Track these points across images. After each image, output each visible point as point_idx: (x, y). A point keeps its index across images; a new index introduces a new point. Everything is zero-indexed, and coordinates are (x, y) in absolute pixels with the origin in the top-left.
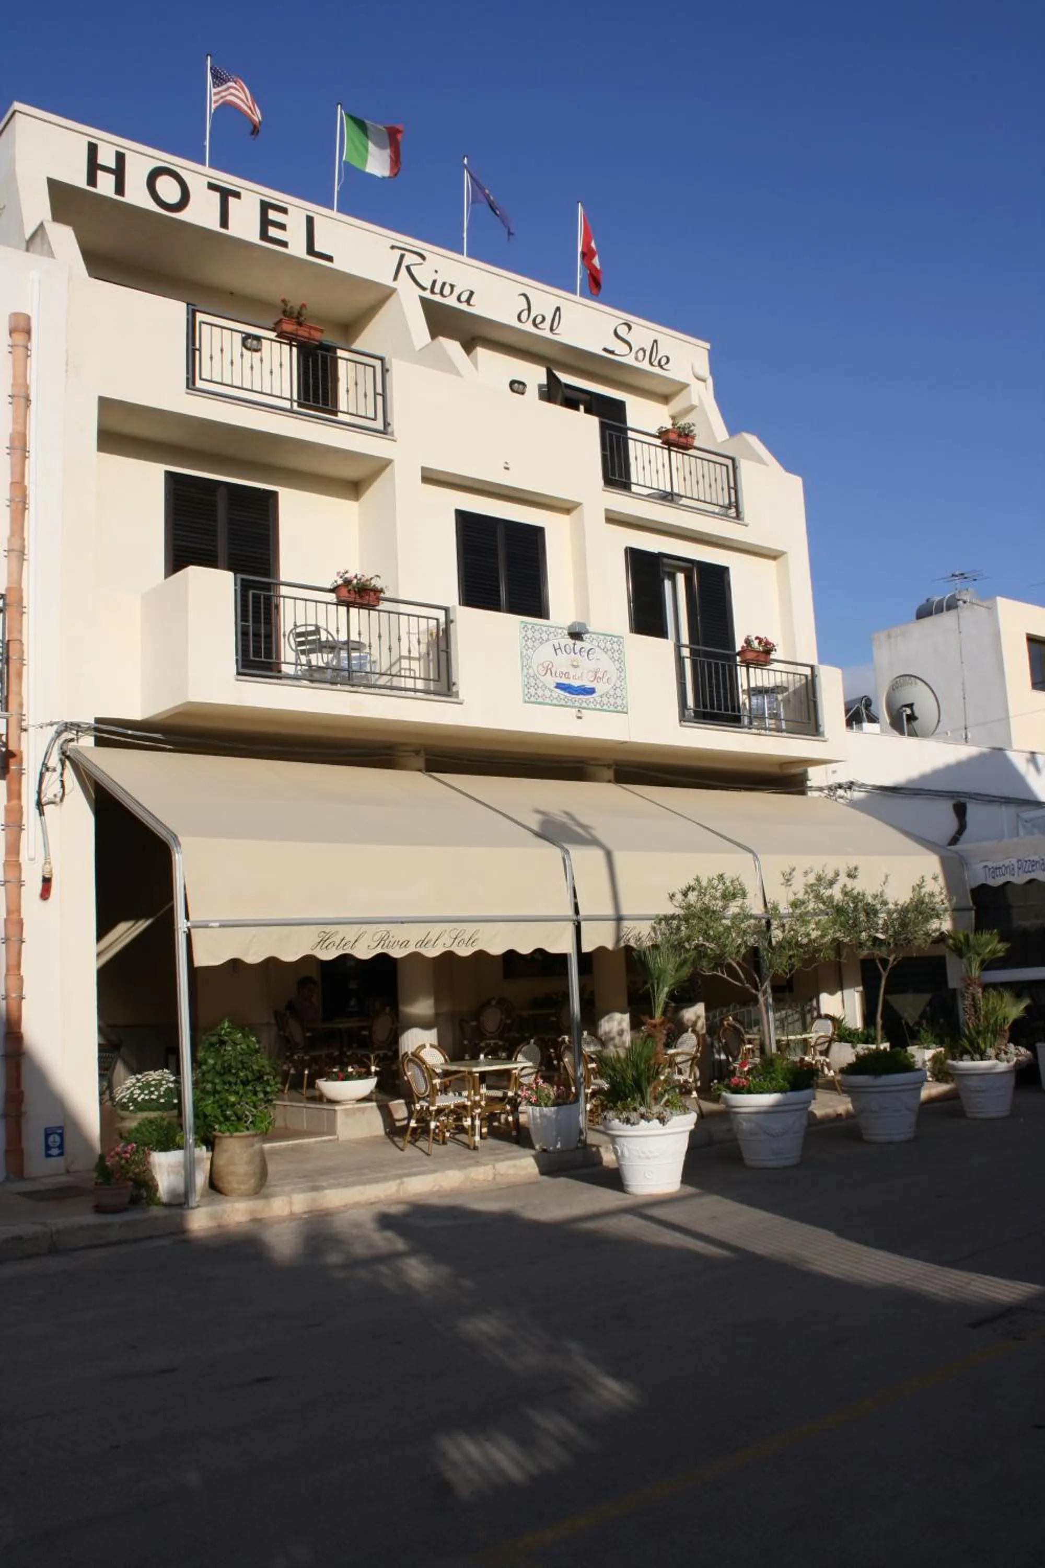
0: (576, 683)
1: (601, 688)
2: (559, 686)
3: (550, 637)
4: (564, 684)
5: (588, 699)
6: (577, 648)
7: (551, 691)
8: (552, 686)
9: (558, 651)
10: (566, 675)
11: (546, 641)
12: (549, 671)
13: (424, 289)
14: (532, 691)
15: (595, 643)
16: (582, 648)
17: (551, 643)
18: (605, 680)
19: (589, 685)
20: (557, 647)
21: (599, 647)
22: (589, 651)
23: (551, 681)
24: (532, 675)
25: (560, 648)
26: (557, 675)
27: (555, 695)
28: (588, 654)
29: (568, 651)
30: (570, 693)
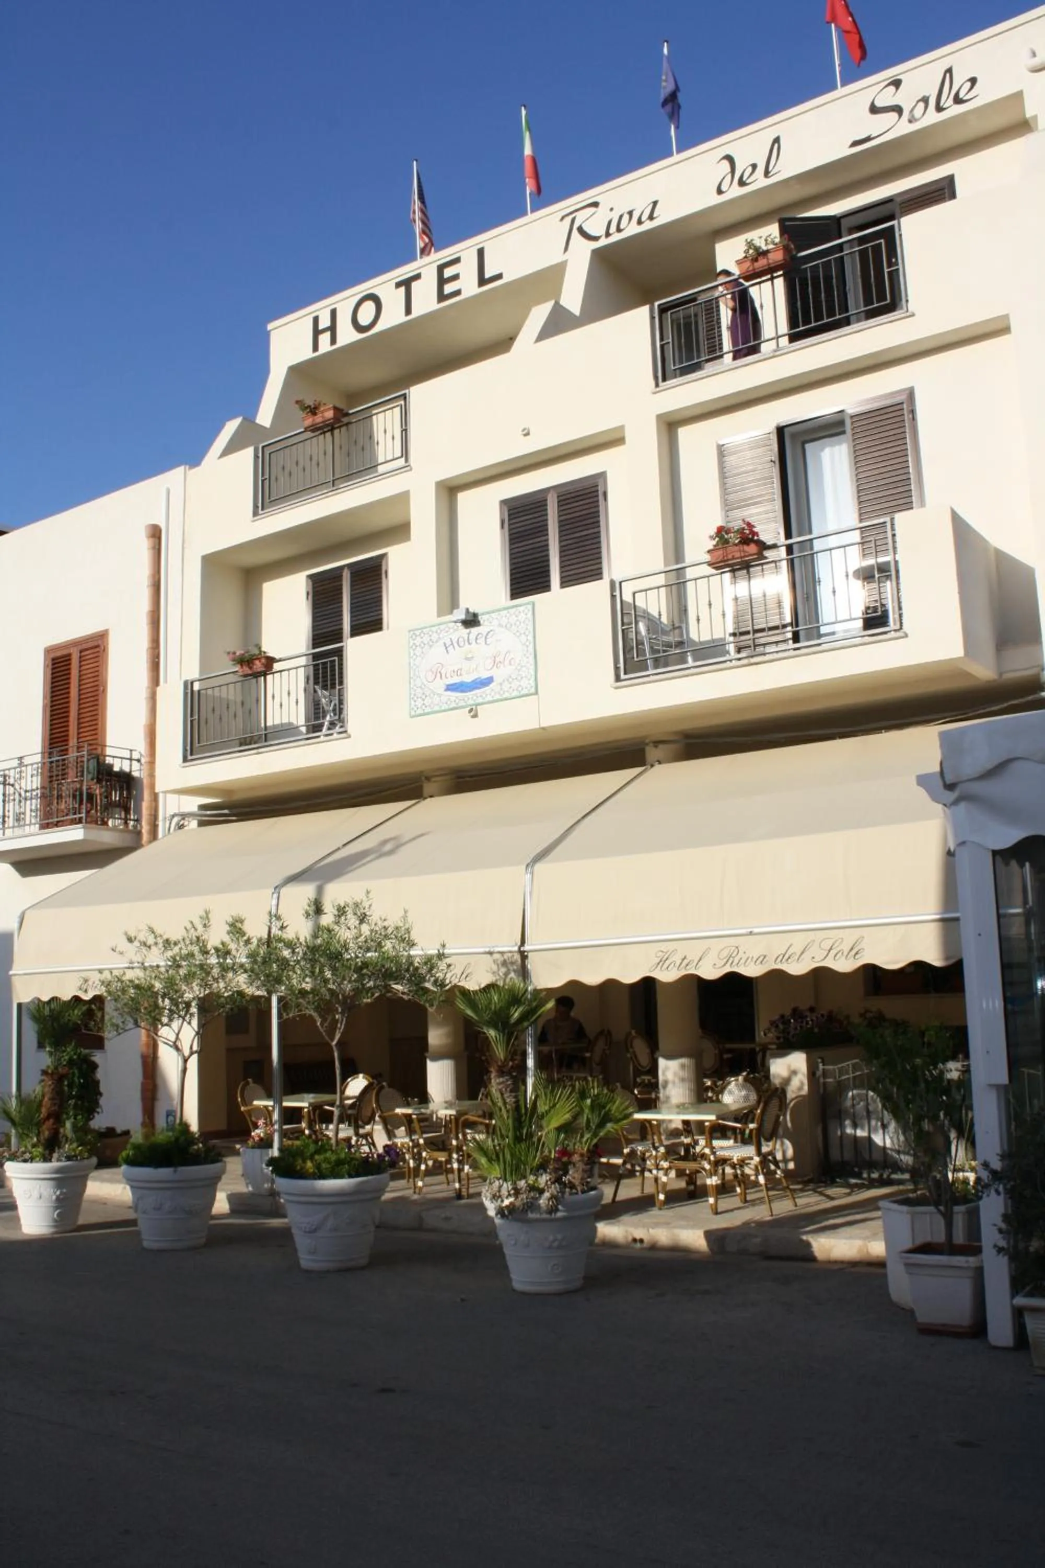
0: (468, 679)
1: (499, 674)
2: (450, 688)
3: (441, 636)
4: (455, 684)
5: (484, 692)
6: (472, 637)
7: (440, 695)
8: (441, 690)
9: (451, 648)
10: (458, 672)
11: (437, 642)
12: (439, 675)
13: (596, 239)
14: (419, 703)
15: (495, 622)
16: (479, 634)
17: (441, 642)
18: (507, 662)
19: (485, 675)
20: (448, 643)
21: (500, 625)
22: (487, 634)
23: (440, 685)
24: (419, 685)
25: (452, 644)
26: (448, 675)
27: (444, 699)
28: (486, 638)
29: (462, 644)
30: (462, 691)
